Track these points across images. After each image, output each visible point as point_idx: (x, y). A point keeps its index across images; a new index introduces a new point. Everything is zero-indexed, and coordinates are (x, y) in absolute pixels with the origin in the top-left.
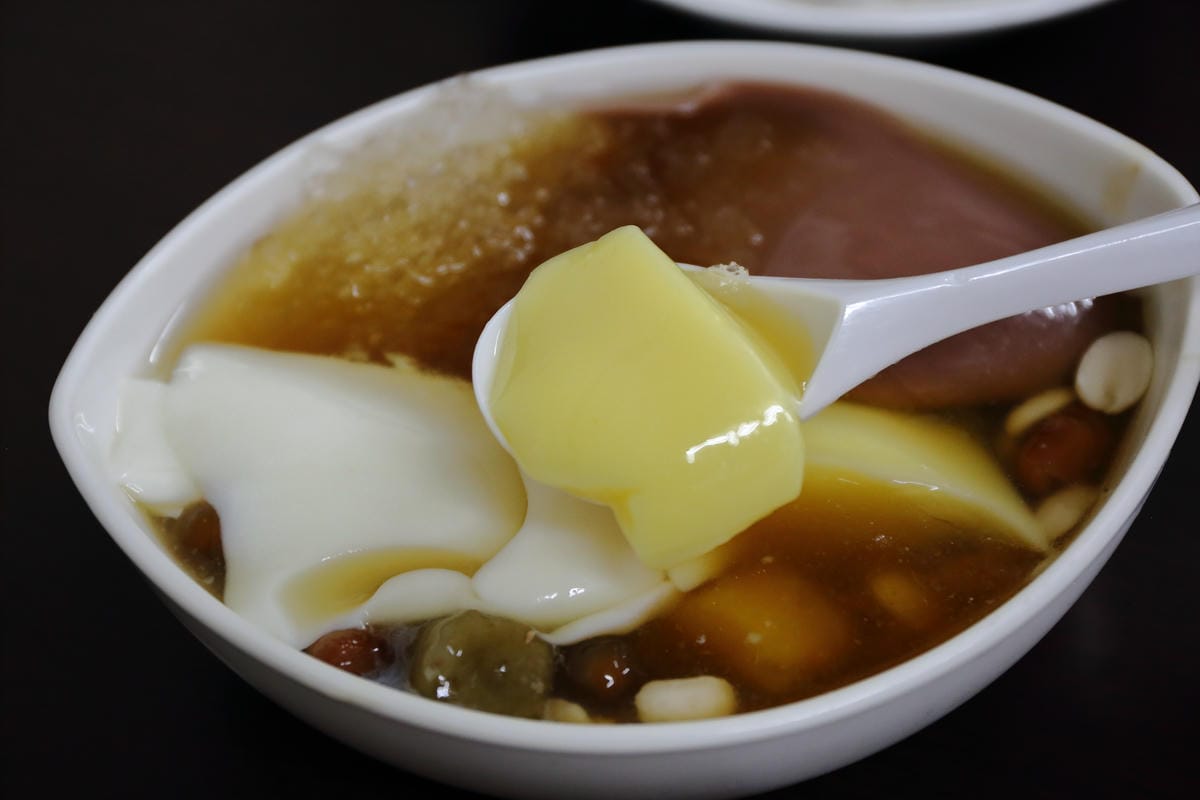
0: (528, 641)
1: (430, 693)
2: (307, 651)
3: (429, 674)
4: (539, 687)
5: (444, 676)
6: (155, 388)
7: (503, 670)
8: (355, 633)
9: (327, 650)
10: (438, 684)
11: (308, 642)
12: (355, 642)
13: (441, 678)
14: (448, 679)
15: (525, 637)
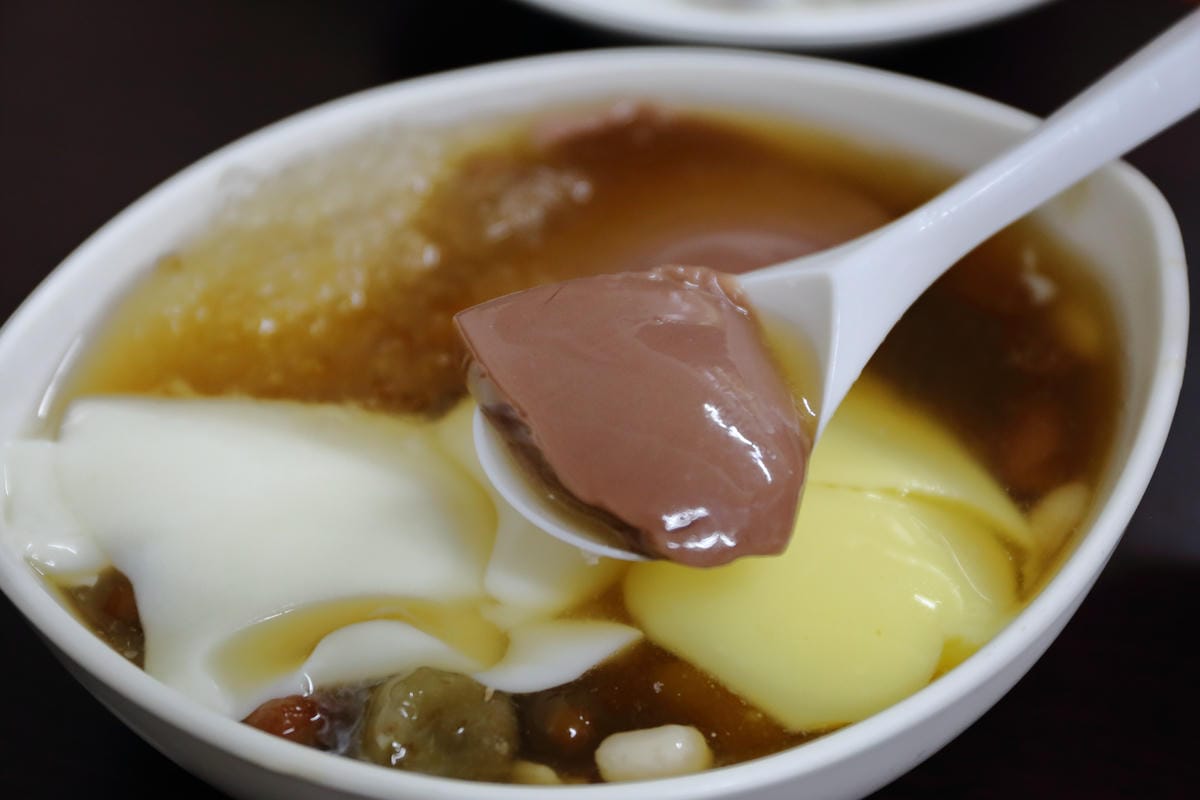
0: (487, 698)
1: (384, 760)
2: (247, 721)
3: (382, 741)
4: (503, 748)
5: (399, 742)
6: (44, 448)
7: (461, 731)
8: (299, 700)
9: (267, 719)
10: (392, 751)
11: (247, 712)
12: (298, 708)
13: (395, 745)
14: (404, 746)
15: (484, 695)
